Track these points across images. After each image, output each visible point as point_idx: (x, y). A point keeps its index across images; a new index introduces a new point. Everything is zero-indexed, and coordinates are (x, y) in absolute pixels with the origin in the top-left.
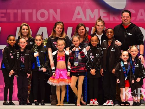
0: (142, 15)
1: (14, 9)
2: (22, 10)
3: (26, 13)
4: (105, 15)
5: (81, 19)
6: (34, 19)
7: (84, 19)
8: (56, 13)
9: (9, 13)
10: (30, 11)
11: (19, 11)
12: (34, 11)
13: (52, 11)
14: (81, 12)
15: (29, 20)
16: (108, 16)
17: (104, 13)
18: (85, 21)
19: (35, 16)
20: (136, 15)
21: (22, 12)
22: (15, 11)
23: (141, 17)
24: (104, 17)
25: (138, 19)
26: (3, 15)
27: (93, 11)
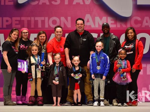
0: (147, 22)
1: (28, 16)
2: (35, 18)
3: (39, 21)
4: (113, 22)
5: (90, 26)
6: (47, 26)
7: (93, 26)
8: (67, 20)
9: (23, 21)
10: (43, 18)
11: (33, 18)
12: (47, 18)
13: (63, 19)
14: (91, 20)
15: (42, 27)
16: (115, 23)
17: (111, 20)
18: (94, 28)
19: (48, 24)
20: (141, 22)
21: (35, 19)
22: (29, 18)
23: (146, 24)
24: (112, 24)
25: (143, 26)
26: (18, 22)
27: (101, 18)
